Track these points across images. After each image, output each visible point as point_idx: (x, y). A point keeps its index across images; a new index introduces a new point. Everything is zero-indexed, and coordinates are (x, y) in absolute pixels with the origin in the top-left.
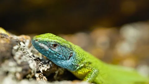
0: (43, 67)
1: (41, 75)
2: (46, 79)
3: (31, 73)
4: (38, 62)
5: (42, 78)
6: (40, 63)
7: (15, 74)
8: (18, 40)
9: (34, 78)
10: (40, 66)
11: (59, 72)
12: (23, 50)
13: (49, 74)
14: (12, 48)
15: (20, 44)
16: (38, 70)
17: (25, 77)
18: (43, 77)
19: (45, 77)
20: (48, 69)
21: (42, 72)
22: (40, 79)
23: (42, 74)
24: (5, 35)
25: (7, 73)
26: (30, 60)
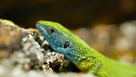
0: (50, 59)
1: (47, 66)
2: (52, 70)
3: (38, 64)
4: (45, 54)
5: (48, 69)
6: (47, 55)
7: (23, 64)
8: (26, 33)
9: (41, 69)
10: (47, 58)
11: (64, 64)
12: (31, 42)
13: (55, 66)
14: (21, 40)
15: (29, 37)
16: (45, 62)
17: (32, 68)
18: (50, 68)
19: (51, 68)
20: (54, 61)
21: (48, 63)
22: (47, 70)
23: (49, 66)
24: (15, 28)
25: (16, 64)
26: (37, 52)
